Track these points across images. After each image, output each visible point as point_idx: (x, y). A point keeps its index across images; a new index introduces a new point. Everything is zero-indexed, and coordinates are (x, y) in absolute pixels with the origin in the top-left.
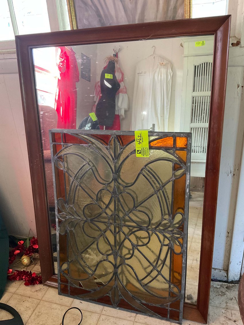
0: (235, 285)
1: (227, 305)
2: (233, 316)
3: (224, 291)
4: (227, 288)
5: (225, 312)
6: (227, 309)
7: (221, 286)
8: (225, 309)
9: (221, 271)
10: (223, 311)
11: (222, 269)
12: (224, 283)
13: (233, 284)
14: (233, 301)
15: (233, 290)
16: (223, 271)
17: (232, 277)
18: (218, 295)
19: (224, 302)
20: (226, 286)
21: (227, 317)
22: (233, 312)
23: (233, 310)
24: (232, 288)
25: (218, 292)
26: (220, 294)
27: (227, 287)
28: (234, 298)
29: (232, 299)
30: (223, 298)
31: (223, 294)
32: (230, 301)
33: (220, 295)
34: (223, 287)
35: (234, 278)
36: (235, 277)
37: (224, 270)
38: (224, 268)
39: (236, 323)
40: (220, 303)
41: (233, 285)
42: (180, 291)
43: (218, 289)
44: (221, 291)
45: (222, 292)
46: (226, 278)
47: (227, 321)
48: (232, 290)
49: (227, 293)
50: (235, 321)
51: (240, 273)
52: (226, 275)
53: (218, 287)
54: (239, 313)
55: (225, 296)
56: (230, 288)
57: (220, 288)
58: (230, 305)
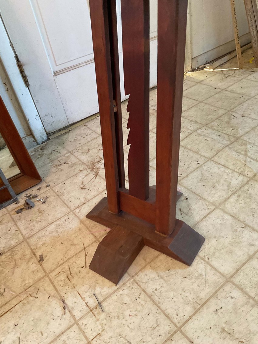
0: (47, 143)
1: (50, 160)
2: (61, 161)
3: (40, 153)
4: (41, 149)
5: (52, 164)
6: (52, 161)
7: (36, 151)
8: (51, 162)
9: (26, 138)
10: (50, 164)
11: (26, 135)
14: (53, 154)
16: (28, 137)
17: (40, 138)
18: (38, 158)
19: (47, 159)
20: (40, 148)
21: (56, 166)
22: (59, 159)
23: (58, 158)
25: (35, 157)
26: (39, 157)
28: (53, 151)
29: (51, 153)
30: (43, 157)
31: (41, 155)
32: (51, 155)
34: (38, 151)
35: (43, 138)
36: (43, 136)
37: (28, 135)
38: (26, 133)
39: (67, 163)
40: (44, 162)
41: (45, 144)
44: (38, 155)
45: (39, 155)
46: (35, 143)
47: (59, 167)
48: (47, 148)
49: (44, 152)
50: (65, 163)
51: (44, 130)
52: (33, 140)
53: (33, 154)
54: (64, 157)
55: (44, 155)
56: (45, 147)
57: (35, 154)
58: (52, 157)
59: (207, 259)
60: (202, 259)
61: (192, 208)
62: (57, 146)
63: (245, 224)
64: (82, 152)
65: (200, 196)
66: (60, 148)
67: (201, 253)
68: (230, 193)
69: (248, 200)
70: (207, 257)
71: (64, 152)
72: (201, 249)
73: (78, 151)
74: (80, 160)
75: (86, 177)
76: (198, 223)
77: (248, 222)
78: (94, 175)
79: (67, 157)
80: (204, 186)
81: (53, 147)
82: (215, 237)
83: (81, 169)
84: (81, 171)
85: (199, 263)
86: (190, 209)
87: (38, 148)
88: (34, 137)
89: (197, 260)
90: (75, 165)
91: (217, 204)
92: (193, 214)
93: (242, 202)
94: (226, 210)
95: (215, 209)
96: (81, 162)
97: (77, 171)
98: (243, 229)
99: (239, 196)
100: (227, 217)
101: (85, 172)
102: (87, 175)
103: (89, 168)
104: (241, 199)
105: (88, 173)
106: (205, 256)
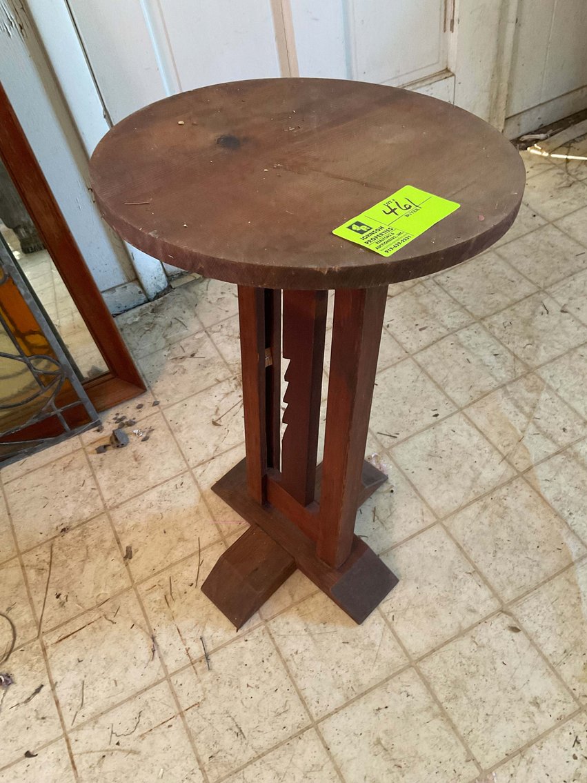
0: (166, 298)
1: (167, 340)
2: (186, 349)
3: (151, 321)
4: (153, 311)
5: (169, 352)
6: (170, 345)
7: (142, 314)
8: (168, 348)
9: (126, 287)
10: (166, 353)
11: (126, 281)
12: (143, 307)
13: (161, 298)
14: (174, 326)
15: (166, 308)
16: (130, 284)
17: (153, 286)
18: (145, 333)
19: (161, 337)
20: (150, 310)
21: (176, 358)
22: (182, 343)
23: (181, 340)
24: (162, 307)
25: (141, 329)
26: (146, 329)
27: (153, 310)
28: (174, 321)
29: (170, 325)
30: (156, 332)
31: (152, 325)
32: (170, 330)
33: (147, 330)
34: (146, 314)
35: (158, 287)
36: (159, 283)
37: (130, 281)
38: (127, 276)
39: (196, 356)
40: (155, 344)
41: (162, 301)
42: (58, 362)
43: (140, 324)
44: (146, 324)
45: (148, 324)
46: (143, 295)
47: (180, 364)
48: (163, 309)
49: (157, 320)
50: (192, 355)
51: (162, 270)
52: (140, 289)
53: (137, 319)
54: (193, 339)
55: (157, 326)
56: (159, 308)
57: (141, 320)
58: (172, 335)
59: (390, 619)
60: (383, 616)
61: (395, 513)
62: (184, 307)
63: (475, 567)
64: (228, 335)
65: (416, 490)
66: (188, 313)
67: (384, 606)
68: (472, 496)
69: (499, 520)
70: (391, 614)
71: (194, 326)
72: (387, 598)
73: (219, 331)
74: (221, 355)
75: (225, 399)
76: (396, 546)
77: (481, 565)
78: (240, 396)
79: (200, 340)
80: (430, 469)
81: (176, 308)
82: (416, 580)
83: (220, 377)
84: (219, 382)
85: (376, 622)
86: (391, 514)
87: (147, 308)
88: (141, 285)
89: (374, 616)
90: (209, 365)
91: (441, 516)
92: (393, 526)
93: (486, 521)
94: (452, 531)
95: (434, 524)
96: (222, 360)
97: (211, 381)
98: (469, 577)
99: (485, 507)
100: (450, 545)
101: (225, 387)
102: (227, 394)
103: (234, 379)
104: (487, 513)
105: (231, 390)
106: (388, 613)
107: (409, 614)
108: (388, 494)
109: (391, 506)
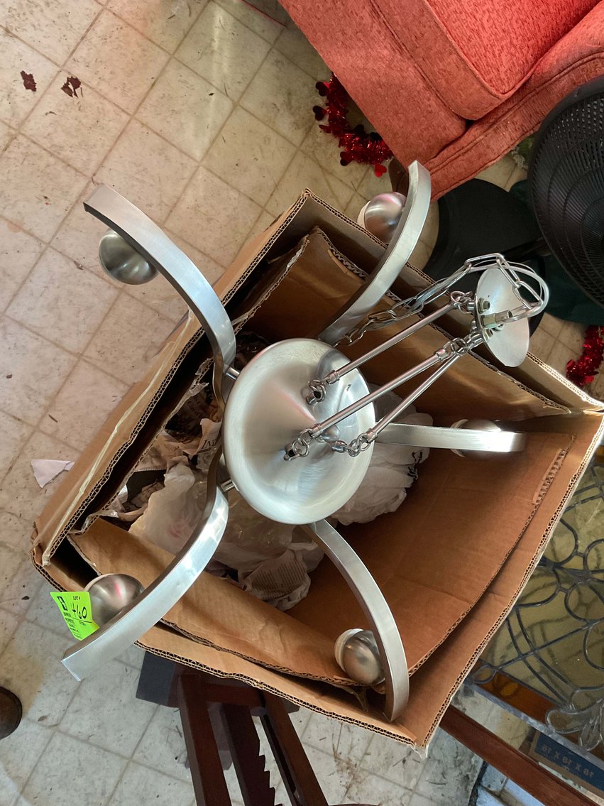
0: (467, 797)
1: (435, 760)
2: (414, 763)
3: (462, 767)
4: (467, 776)
7: (473, 768)
9: (502, 782)
11: (506, 788)
12: (477, 775)
13: (470, 794)
14: (440, 776)
15: (460, 787)
16: (500, 789)
17: (485, 800)
18: (457, 753)
19: (442, 758)
20: (470, 777)
22: (421, 766)
23: (424, 767)
24: (463, 788)
26: (459, 758)
27: (468, 778)
28: (444, 781)
29: (444, 775)
30: (450, 760)
31: (457, 764)
32: (440, 770)
33: (457, 757)
34: (470, 770)
37: (503, 790)
38: (507, 793)
39: (401, 763)
40: (441, 749)
41: (468, 792)
42: (478, 685)
43: (468, 758)
44: (463, 761)
45: (461, 763)
46: (486, 786)
48: (461, 786)
49: (457, 773)
52: (492, 789)
53: (473, 760)
54: (416, 776)
55: (453, 766)
56: (465, 784)
57: (470, 763)
58: (434, 767)
59: (128, 668)
60: (134, 667)
61: (165, 743)
62: (447, 800)
63: (89, 743)
64: (391, 800)
65: (160, 772)
66: (438, 795)
67: (136, 674)
68: (117, 796)
69: (88, 791)
70: (129, 672)
71: (425, 788)
72: (138, 681)
73: (401, 799)
74: (382, 778)
75: (350, 743)
76: (151, 720)
77: (85, 747)
78: (341, 753)
79: (410, 779)
80: (158, 796)
81: (452, 794)
82: (124, 706)
83: (368, 758)
84: (366, 754)
85: (136, 660)
86: (167, 741)
87: (473, 776)
88: (491, 792)
89: (139, 663)
90: (385, 762)
91: (131, 764)
92: (161, 732)
93: (97, 783)
94: (117, 758)
95: (133, 754)
96: (379, 773)
97: (372, 750)
98: (90, 733)
99: (103, 794)
100: (114, 746)
101: (358, 752)
102: (352, 748)
103: (356, 765)
104: (99, 790)
105: (352, 753)
106: (131, 671)
107: (117, 680)
108: (177, 755)
109: (171, 747)
